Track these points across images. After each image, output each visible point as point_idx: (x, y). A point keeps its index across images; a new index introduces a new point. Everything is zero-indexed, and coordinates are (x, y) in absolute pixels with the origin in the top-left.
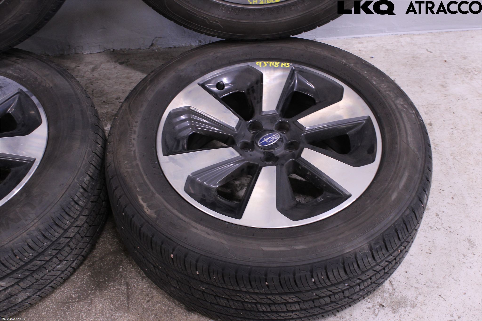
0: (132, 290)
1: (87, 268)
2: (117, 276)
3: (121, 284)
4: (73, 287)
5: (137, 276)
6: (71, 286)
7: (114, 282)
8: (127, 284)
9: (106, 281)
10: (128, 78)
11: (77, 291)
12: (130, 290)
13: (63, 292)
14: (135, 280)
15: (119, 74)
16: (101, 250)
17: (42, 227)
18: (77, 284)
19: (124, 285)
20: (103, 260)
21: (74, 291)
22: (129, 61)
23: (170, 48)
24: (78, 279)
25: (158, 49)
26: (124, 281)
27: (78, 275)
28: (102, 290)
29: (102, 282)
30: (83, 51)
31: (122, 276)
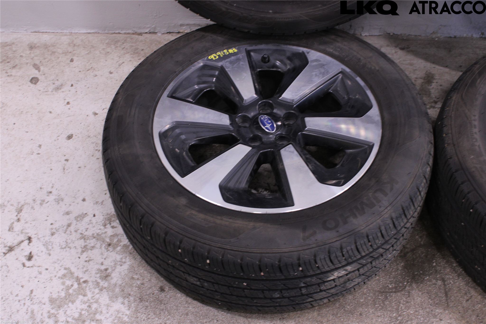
0: (449, 287)
1: (400, 259)
2: (431, 271)
3: (437, 280)
4: (388, 277)
5: (452, 273)
6: (385, 275)
7: (429, 276)
8: (443, 280)
9: (421, 274)
10: (411, 64)
11: (393, 281)
12: (446, 286)
13: (379, 280)
14: (451, 277)
15: (401, 59)
16: (411, 241)
17: (394, 215)
18: (391, 274)
19: (440, 281)
20: (415, 252)
21: (390, 281)
22: (410, 48)
23: (451, 37)
24: (391, 269)
25: (438, 37)
26: (440, 276)
27: (392, 264)
28: (418, 283)
29: (417, 274)
30: (362, 33)
31: (436, 271)
